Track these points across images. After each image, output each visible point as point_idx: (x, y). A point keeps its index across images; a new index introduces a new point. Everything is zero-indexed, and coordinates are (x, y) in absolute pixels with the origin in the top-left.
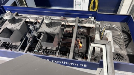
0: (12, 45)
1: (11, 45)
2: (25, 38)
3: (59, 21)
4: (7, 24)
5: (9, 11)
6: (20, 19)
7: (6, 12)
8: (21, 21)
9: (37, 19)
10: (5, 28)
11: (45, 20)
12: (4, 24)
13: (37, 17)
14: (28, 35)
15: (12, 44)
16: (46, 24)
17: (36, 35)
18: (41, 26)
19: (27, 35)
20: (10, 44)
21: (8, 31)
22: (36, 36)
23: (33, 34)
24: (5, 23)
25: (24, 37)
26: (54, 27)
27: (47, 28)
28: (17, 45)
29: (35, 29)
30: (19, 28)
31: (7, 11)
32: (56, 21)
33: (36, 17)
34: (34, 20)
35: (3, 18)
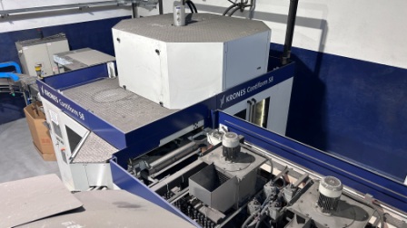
0: (198, 212)
1: (197, 209)
2: (240, 209)
3: (362, 206)
4: (217, 156)
5: (226, 128)
6: (251, 156)
7: (217, 127)
8: (251, 162)
9: (286, 171)
10: (209, 164)
11: (324, 186)
12: (210, 154)
13: (289, 167)
14: (252, 206)
15: (200, 210)
16: (322, 197)
17: (274, 215)
18: (301, 198)
19: (252, 203)
20: (196, 207)
21: (212, 173)
22: (270, 218)
23: (267, 209)
24: (213, 152)
25: (240, 207)
26: (342, 219)
27: (319, 210)
28: (209, 217)
29: (276, 196)
30: (241, 175)
31: (221, 125)
32: (351, 202)
33: (285, 165)
34: (280, 172)
35: (206, 137)
